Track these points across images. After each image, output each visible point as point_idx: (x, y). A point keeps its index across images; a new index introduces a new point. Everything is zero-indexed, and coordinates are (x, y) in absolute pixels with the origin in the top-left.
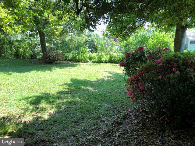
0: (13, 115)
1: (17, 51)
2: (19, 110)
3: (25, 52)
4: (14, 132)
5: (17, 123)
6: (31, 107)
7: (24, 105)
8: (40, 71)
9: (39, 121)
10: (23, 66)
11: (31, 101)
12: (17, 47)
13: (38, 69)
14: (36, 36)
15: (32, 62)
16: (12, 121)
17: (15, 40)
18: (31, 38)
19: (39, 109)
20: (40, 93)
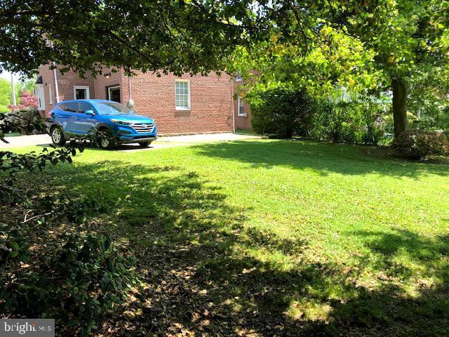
0: (336, 264)
1: (338, 126)
2: (349, 258)
3: (353, 129)
4: (342, 302)
5: (347, 284)
6: (374, 258)
7: (358, 249)
8: (388, 174)
9: (394, 297)
10: (348, 158)
11: (373, 243)
12: (339, 118)
13: (384, 171)
14: (382, 94)
15: (369, 153)
16: (336, 277)
17: (337, 102)
18: (372, 97)
19: (393, 267)
20: (393, 229)
